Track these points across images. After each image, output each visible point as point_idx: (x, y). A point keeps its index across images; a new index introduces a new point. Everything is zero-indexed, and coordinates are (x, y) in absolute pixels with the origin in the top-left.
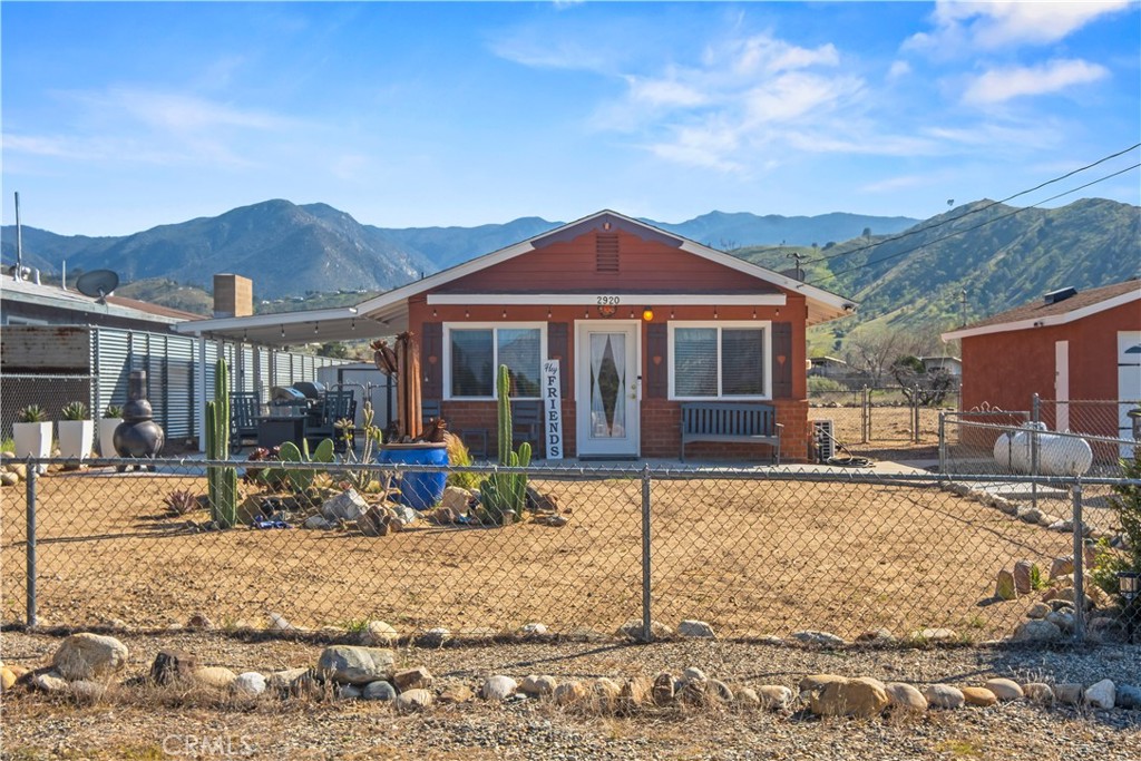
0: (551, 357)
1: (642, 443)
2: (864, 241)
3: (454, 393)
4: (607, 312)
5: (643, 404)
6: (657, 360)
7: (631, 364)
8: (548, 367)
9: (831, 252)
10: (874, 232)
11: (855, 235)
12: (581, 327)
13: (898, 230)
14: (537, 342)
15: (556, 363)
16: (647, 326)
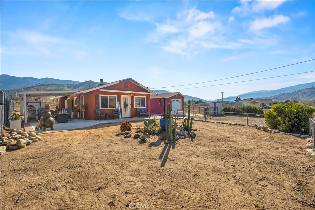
0: (118, 101)
1: (131, 115)
2: (73, 84)
3: (101, 108)
4: (126, 94)
5: (131, 109)
6: (133, 102)
7: (129, 103)
8: (118, 103)
9: (68, 85)
10: (75, 83)
11: (72, 83)
12: (122, 96)
13: (78, 83)
14: (115, 99)
15: (119, 102)
16: (131, 96)
